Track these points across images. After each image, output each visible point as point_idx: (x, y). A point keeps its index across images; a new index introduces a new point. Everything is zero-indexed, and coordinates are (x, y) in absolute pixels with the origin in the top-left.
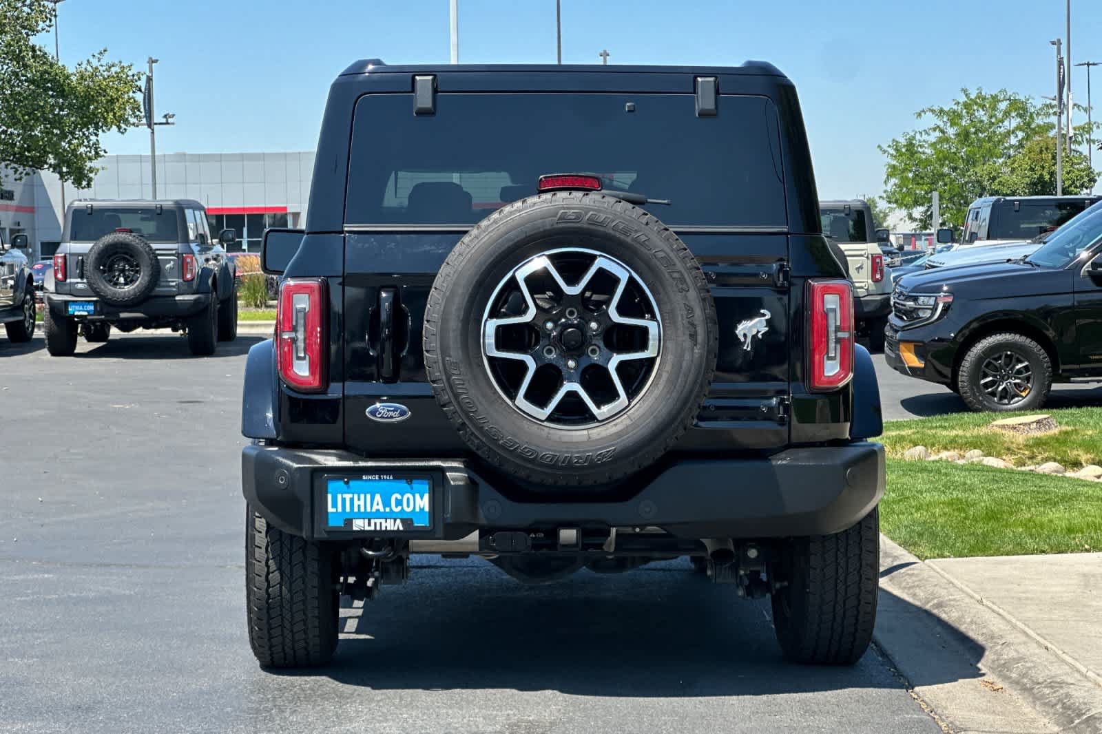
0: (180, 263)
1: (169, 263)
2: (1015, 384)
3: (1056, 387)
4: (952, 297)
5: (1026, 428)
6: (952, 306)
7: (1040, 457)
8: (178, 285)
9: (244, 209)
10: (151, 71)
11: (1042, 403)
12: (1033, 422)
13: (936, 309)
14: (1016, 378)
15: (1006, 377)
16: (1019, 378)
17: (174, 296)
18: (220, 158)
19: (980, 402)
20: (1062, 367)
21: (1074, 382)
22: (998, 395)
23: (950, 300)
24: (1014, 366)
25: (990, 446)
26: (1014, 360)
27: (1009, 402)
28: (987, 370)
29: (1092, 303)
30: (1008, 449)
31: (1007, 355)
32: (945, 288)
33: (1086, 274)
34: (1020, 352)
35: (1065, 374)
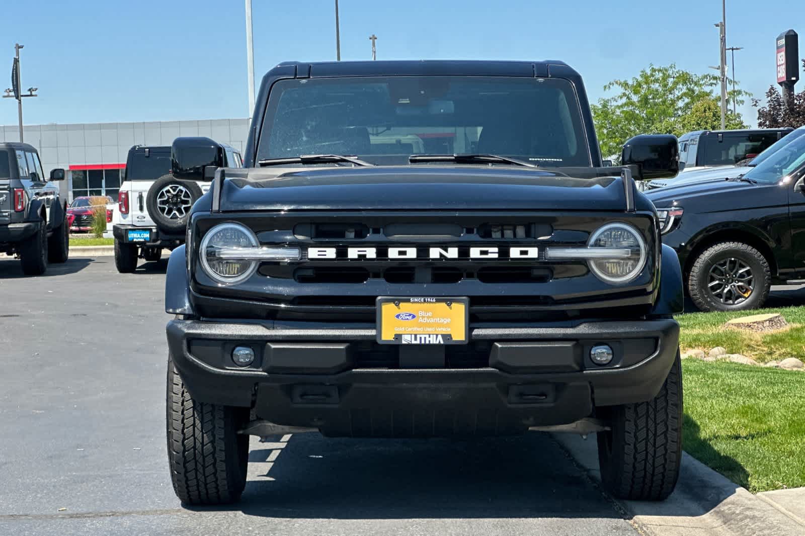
0: (12, 196)
1: (2, 196)
2: (738, 286)
3: (773, 288)
4: (682, 211)
5: (760, 326)
6: (682, 220)
7: (778, 353)
8: (10, 215)
9: (102, 166)
10: (18, 54)
11: (763, 304)
12: (766, 321)
13: (668, 223)
14: (739, 281)
15: (730, 281)
16: (742, 281)
17: (7, 225)
18: (82, 127)
19: (708, 303)
20: (779, 271)
21: (791, 284)
22: (724, 296)
23: (680, 213)
24: (737, 272)
25: (732, 344)
26: (737, 265)
27: (734, 302)
28: (714, 275)
29: (796, 215)
30: (748, 346)
31: (731, 261)
32: (675, 203)
33: (799, 188)
34: (742, 259)
35: (782, 277)
